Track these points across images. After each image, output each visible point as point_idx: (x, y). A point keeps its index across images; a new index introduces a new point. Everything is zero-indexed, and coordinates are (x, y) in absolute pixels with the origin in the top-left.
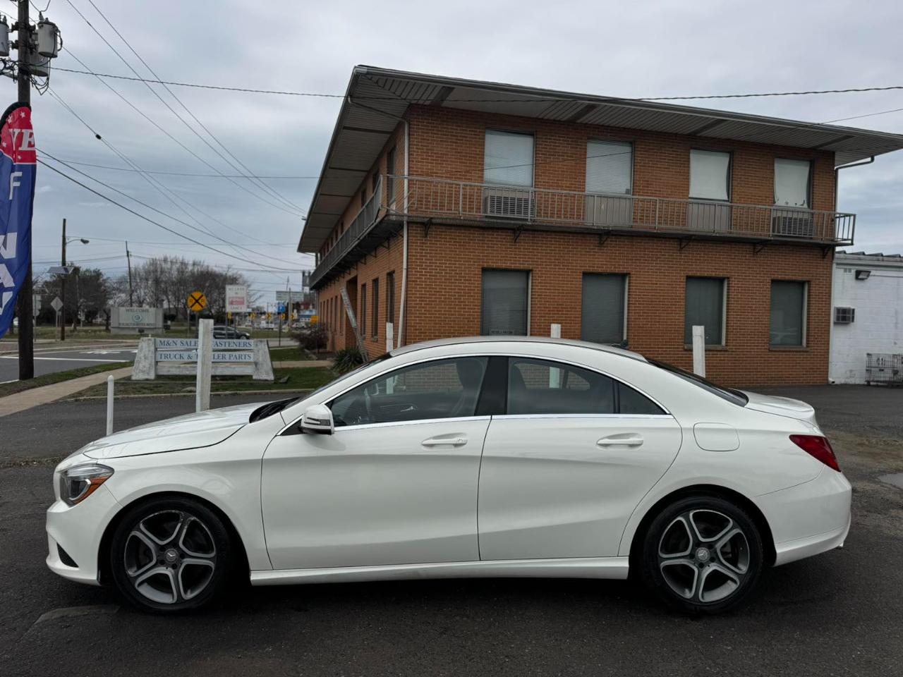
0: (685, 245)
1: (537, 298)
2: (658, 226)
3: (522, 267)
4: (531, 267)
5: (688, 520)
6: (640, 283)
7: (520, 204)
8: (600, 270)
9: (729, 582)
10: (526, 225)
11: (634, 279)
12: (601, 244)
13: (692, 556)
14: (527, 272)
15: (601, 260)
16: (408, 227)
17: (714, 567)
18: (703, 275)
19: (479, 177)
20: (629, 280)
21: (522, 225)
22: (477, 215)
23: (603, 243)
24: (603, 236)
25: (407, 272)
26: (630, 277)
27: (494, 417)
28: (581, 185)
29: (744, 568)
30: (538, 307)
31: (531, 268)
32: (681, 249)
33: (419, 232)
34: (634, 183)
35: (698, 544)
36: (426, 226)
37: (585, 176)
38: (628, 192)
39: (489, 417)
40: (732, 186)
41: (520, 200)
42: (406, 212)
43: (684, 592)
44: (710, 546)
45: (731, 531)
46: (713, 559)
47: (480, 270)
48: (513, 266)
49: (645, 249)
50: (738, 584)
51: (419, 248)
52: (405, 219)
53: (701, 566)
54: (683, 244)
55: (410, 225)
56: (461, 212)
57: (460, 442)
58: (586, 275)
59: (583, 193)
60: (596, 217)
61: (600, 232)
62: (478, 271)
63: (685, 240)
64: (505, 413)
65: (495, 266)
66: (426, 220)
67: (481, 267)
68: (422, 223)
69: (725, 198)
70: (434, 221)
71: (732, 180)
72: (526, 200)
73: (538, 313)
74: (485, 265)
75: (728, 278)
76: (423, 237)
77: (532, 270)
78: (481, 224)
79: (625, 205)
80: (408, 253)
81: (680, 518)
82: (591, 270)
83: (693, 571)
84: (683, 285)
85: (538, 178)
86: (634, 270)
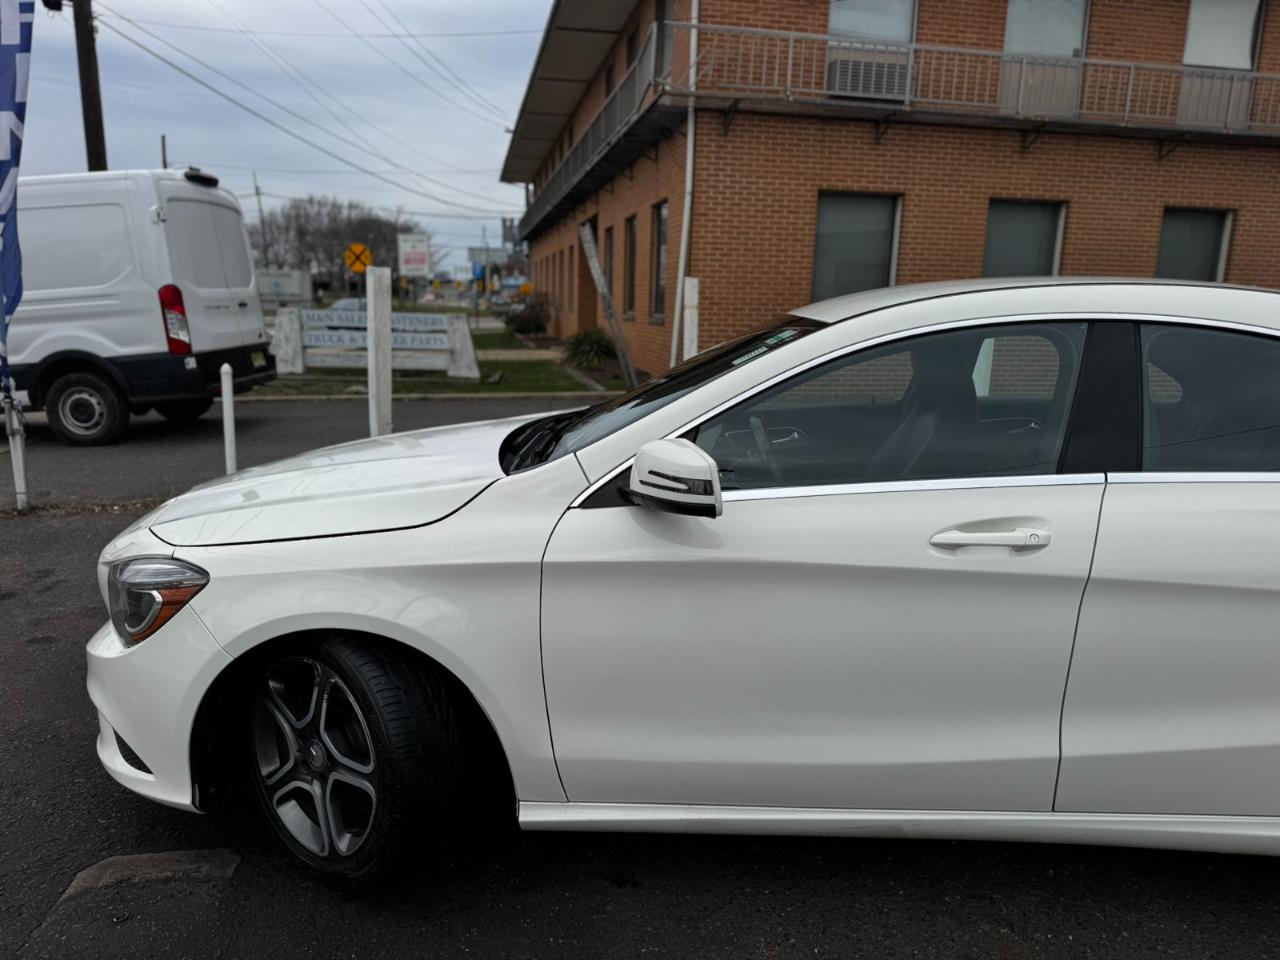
0: (1169, 152)
1: (909, 243)
2: (1126, 116)
3: (886, 188)
4: (902, 188)
6: (1085, 218)
7: (889, 73)
8: (1019, 195)
10: (901, 111)
11: (1075, 210)
12: (1024, 150)
14: (893, 199)
15: (1024, 177)
16: (696, 117)
18: (1192, 205)
19: (820, 26)
20: (1067, 213)
21: (894, 113)
22: (816, 94)
23: (1028, 147)
24: (1030, 133)
25: (693, 198)
26: (1068, 208)
27: (1113, 476)
28: (998, 42)
30: (911, 259)
31: (901, 191)
32: (1160, 158)
33: (714, 126)
34: (1089, 37)
36: (726, 115)
37: (1004, 24)
38: (1076, 53)
39: (1100, 477)
40: (1262, 42)
41: (892, 67)
42: (693, 89)
47: (816, 194)
48: (871, 188)
49: (1099, 157)
51: (713, 155)
52: (691, 103)
54: (1165, 149)
55: (699, 114)
56: (790, 89)
57: (1033, 541)
58: (996, 203)
59: (995, 53)
60: (1020, 100)
61: (1022, 127)
62: (812, 197)
63: (1168, 142)
64: (1138, 467)
65: (840, 186)
66: (727, 104)
67: (816, 188)
68: (721, 112)
69: (1244, 62)
70: (741, 106)
71: (1264, 32)
72: (904, 67)
73: (910, 270)
74: (825, 185)
75: (1235, 211)
76: (721, 135)
77: (902, 195)
78: (821, 112)
79: (1073, 77)
80: (695, 163)
82: (1005, 194)
84: (1157, 221)
85: (923, 28)
86: (1076, 195)
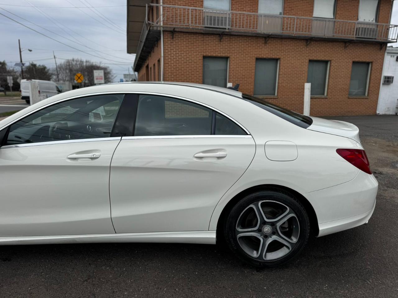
0: (309, 43)
1: (232, 72)
2: (295, 33)
3: (224, 55)
4: (228, 55)
5: (258, 207)
6: (285, 64)
7: (221, 20)
8: (265, 57)
9: (285, 247)
10: (225, 31)
11: (282, 61)
12: (266, 43)
13: (259, 231)
14: (227, 58)
15: (266, 51)
16: (163, 33)
17: (274, 237)
18: (317, 59)
19: (201, 5)
20: (280, 62)
22: (200, 26)
23: (267, 42)
24: (267, 38)
25: (164, 58)
26: (280, 60)
27: (123, 138)
28: (256, 10)
29: (294, 240)
30: (232, 77)
31: (229, 56)
32: (307, 45)
33: (169, 36)
34: (284, 8)
35: (264, 223)
36: (173, 33)
37: (258, 5)
38: (281, 14)
39: (120, 138)
40: (336, 10)
41: (222, 18)
42: (162, 25)
43: (252, 253)
44: (273, 224)
45: (288, 215)
46: (274, 233)
47: (202, 57)
48: (219, 55)
49: (288, 45)
50: (291, 249)
51: (169, 45)
52: (162, 29)
53: (266, 237)
54: (308, 42)
55: (164, 32)
56: (191, 25)
57: (95, 156)
58: (258, 59)
59: (257, 14)
60: (263, 29)
61: (265, 36)
62: (201, 58)
63: (309, 40)
64: (133, 135)
65: (209, 55)
66: (172, 29)
67: (202, 55)
68: (170, 31)
69: (332, 17)
70: (177, 30)
71: (337, 7)
72: (226, 18)
73: (232, 80)
74: (205, 54)
75: (330, 61)
76: (171, 39)
77: (229, 57)
78: (202, 32)
79: (279, 21)
80: (164, 47)
81: (251, 206)
82: (260, 56)
83: (260, 241)
84: (307, 64)
85: (233, 6)
86: (282, 57)
